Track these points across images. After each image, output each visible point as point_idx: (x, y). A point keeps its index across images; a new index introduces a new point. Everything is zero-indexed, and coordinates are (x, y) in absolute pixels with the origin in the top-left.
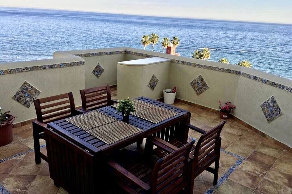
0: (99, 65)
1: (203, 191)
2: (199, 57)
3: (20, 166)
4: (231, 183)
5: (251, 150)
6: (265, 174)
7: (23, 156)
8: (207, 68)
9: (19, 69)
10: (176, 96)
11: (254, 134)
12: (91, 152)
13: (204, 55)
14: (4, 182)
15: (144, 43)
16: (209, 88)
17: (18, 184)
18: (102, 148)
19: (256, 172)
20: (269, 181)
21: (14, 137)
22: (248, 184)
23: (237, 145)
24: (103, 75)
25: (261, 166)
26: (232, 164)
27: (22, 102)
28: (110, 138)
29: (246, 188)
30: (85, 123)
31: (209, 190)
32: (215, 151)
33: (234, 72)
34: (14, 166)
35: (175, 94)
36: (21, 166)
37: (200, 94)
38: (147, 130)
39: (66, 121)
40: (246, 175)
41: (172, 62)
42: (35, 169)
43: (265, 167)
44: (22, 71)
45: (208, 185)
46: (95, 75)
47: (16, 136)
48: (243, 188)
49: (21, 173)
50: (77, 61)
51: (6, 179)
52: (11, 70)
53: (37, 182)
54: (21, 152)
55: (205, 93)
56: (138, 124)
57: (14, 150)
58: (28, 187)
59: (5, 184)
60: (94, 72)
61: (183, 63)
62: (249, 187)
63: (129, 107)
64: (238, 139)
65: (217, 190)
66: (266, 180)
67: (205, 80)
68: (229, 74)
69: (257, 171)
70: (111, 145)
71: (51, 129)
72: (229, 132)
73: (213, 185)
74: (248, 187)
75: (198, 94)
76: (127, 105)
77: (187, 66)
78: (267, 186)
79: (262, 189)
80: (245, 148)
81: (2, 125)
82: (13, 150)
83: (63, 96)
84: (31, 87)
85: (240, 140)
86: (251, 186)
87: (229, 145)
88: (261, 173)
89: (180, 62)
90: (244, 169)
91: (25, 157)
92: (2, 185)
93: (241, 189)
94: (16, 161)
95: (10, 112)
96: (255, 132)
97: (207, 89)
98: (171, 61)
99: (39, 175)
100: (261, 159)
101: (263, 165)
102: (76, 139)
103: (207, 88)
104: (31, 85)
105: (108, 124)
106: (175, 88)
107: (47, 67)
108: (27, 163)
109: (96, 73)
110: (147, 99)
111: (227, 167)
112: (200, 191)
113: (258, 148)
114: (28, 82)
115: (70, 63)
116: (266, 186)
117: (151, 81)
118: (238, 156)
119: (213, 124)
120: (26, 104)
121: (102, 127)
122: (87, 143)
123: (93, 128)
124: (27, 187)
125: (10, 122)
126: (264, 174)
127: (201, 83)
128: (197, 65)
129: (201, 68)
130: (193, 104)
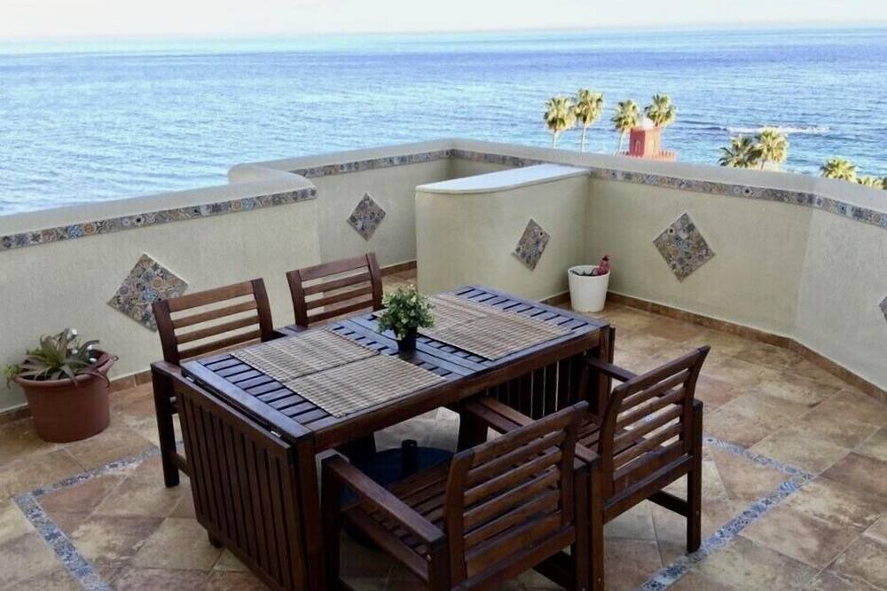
0: (367, 198)
1: (649, 569)
2: (748, 160)
3: (122, 494)
4: (747, 548)
5: (841, 451)
6: (872, 522)
7: (134, 466)
9: (126, 220)
10: (611, 284)
11: (861, 400)
12: (285, 436)
13: (765, 151)
14: (75, 534)
15: (553, 123)
16: (713, 255)
17: (112, 540)
18: (317, 426)
19: (842, 517)
20: (878, 545)
21: (114, 414)
22: (804, 551)
23: (794, 434)
24: (383, 228)
25: (865, 500)
26: (761, 494)
27: (136, 316)
28: (344, 401)
29: (792, 564)
30: (285, 362)
31: (669, 567)
32: (681, 442)
33: (794, 197)
34: (106, 492)
35: (606, 277)
36: (125, 492)
37: (687, 274)
38: (458, 377)
39: (233, 357)
40: (805, 525)
41: (593, 175)
42: (163, 501)
43: (874, 501)
44: (133, 224)
45: (670, 551)
46: (357, 230)
47: (119, 413)
48: (783, 564)
49: (124, 512)
50: (293, 190)
51: (82, 527)
52: (101, 223)
53: (165, 535)
54: (129, 454)
55: (703, 273)
56: (436, 362)
57: (110, 451)
58: (139, 548)
59: (77, 538)
60: (353, 220)
61: (628, 177)
62: (806, 562)
63: (413, 313)
64: (802, 416)
65: (698, 568)
66: (868, 540)
68: (779, 203)
69: (844, 513)
70: (344, 418)
71: (188, 381)
72: (775, 394)
73: (685, 551)
74: (800, 560)
75: (681, 276)
76: (407, 308)
77: (643, 188)
78: (869, 558)
79: (850, 568)
80: (823, 444)
81: (78, 377)
82: (110, 449)
83: (238, 290)
84: (159, 271)
85: (807, 419)
86: (812, 559)
87: (766, 435)
88: (855, 520)
89: (619, 177)
90: (801, 508)
91: (138, 469)
92: (70, 541)
93: (777, 566)
94: (113, 479)
95: (97, 342)
96: (868, 393)
97: (708, 257)
98: (592, 173)
99: (171, 516)
100: (868, 477)
101: (869, 496)
102: (250, 402)
103: (710, 254)
104: (162, 265)
105: (349, 363)
106: (605, 259)
107: (204, 211)
108: (143, 486)
109: (360, 224)
110: (485, 293)
111: (743, 502)
112: (640, 568)
113: (866, 444)
114: (149, 256)
115: (273, 196)
116: (865, 560)
117: (522, 242)
118: (788, 468)
119: (724, 370)
120: (148, 320)
121: (330, 371)
122: (278, 413)
123: (304, 375)
124: (135, 547)
125: (97, 372)
126: (865, 522)
127: (688, 238)
128: (672, 181)
129: (684, 189)
130: (666, 309)
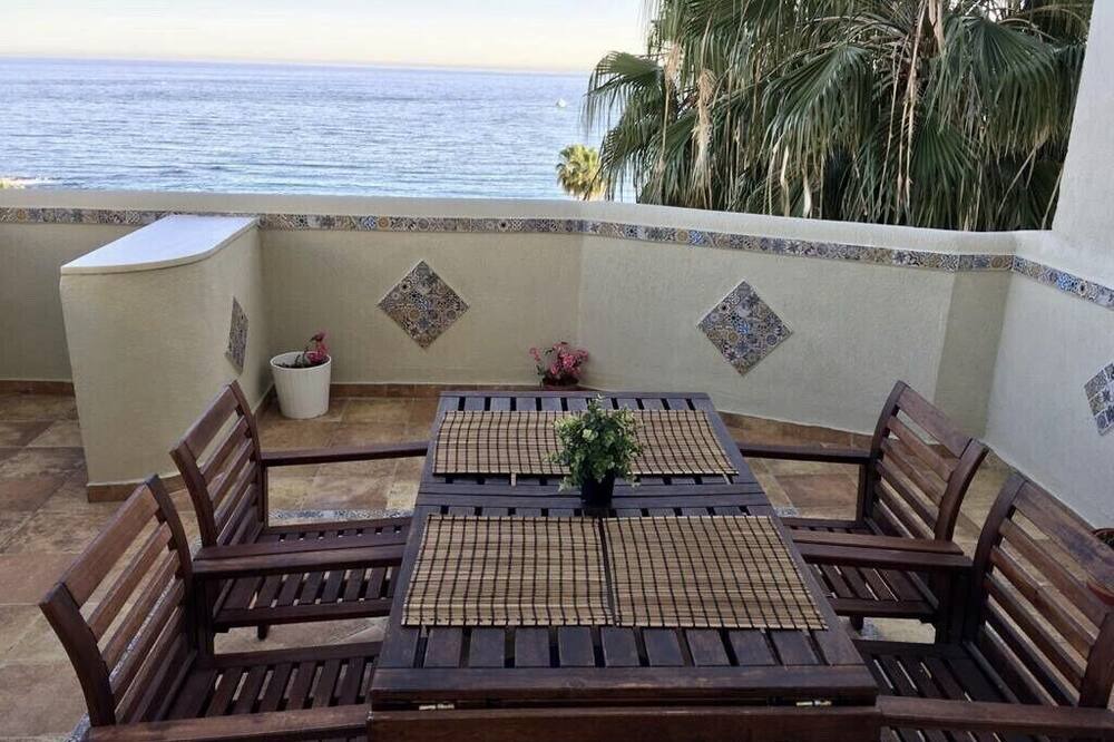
8: (446, 228)
10: (335, 374)
33: (561, 225)
41: (265, 225)
55: (455, 334)
61: (327, 222)
67: (446, 279)
68: (544, 235)
75: (424, 343)
77: (352, 236)
89: (311, 223)
97: (459, 313)
98: (262, 222)
103: (462, 307)
127: (431, 293)
128: (397, 222)
129: (418, 231)
130: (411, 387)
